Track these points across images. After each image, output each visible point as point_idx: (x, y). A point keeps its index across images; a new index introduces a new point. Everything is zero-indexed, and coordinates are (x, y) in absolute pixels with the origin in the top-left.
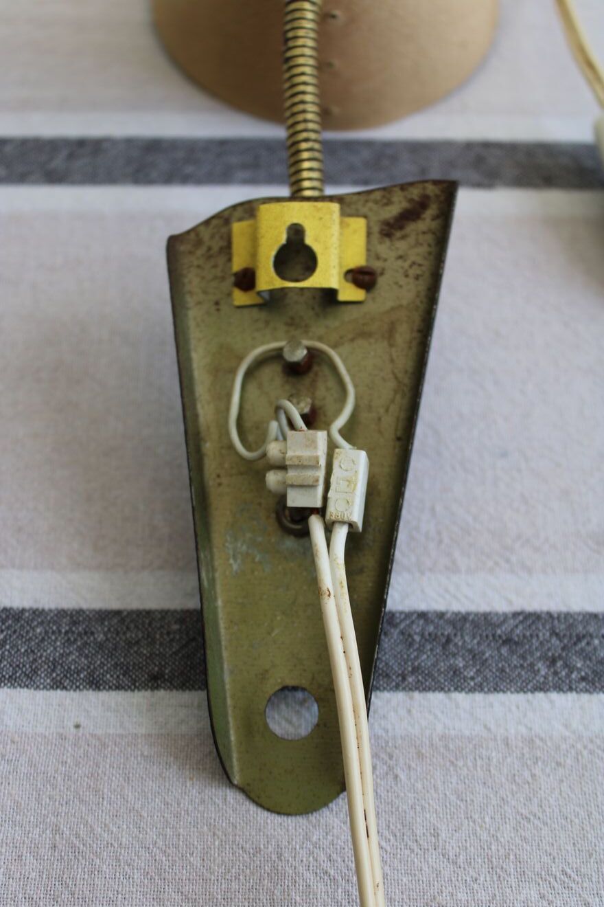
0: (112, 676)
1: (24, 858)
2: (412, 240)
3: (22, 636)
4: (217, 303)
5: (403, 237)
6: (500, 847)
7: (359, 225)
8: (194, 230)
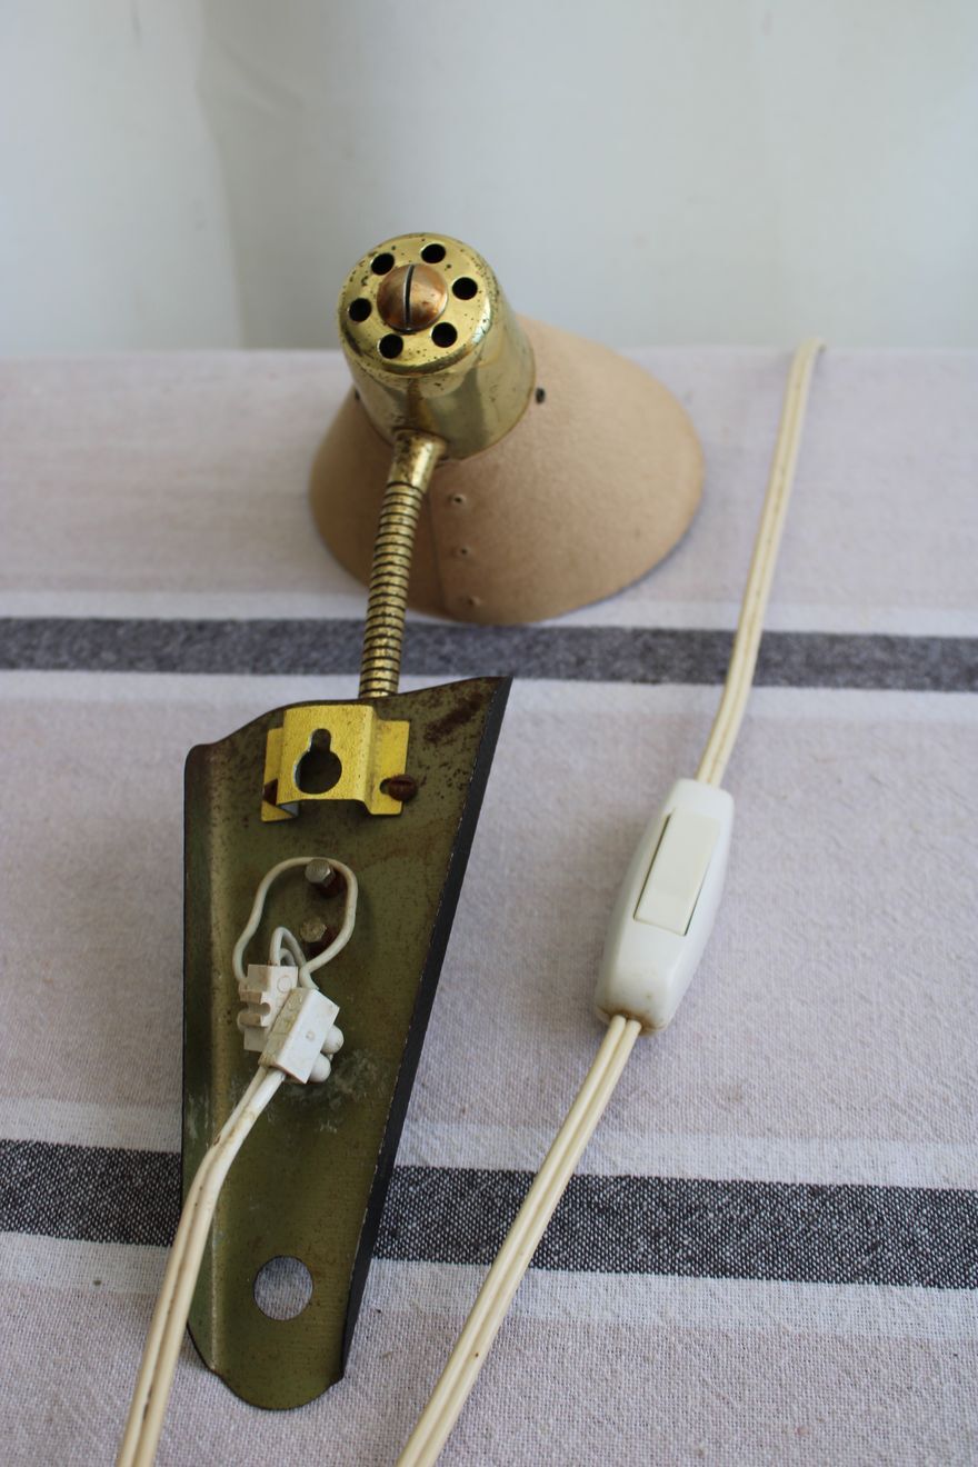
0: (144, 1228)
1: (15, 1430)
2: (459, 745)
3: (53, 1176)
4: (246, 819)
5: (450, 742)
6: (562, 1456)
7: (402, 728)
8: (230, 738)
